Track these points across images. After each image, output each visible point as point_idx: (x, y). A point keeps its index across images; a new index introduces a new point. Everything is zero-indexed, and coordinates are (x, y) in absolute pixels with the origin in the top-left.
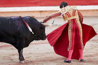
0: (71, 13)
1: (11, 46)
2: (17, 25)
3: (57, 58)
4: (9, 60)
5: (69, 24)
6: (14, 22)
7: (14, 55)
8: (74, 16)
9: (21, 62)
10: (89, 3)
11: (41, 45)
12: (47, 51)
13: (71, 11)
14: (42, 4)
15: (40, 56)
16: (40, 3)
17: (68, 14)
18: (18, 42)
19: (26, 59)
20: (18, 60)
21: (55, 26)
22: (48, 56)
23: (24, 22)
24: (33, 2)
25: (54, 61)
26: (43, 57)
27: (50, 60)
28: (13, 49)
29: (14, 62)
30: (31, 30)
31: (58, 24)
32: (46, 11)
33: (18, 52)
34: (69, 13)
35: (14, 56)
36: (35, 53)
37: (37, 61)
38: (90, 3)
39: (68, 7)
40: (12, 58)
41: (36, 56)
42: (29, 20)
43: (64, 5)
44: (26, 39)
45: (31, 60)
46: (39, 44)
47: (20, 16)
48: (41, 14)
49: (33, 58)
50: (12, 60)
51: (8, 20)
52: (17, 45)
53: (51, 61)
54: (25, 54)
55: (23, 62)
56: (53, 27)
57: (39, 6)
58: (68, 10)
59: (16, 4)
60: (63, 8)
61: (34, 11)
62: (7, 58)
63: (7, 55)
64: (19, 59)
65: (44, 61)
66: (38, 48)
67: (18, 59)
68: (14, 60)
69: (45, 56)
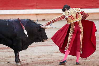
0: (74, 16)
1: (7, 48)
2: (15, 27)
3: (52, 60)
4: (5, 63)
5: (71, 27)
6: (11, 24)
7: (10, 57)
8: (77, 19)
9: (17, 64)
10: (84, 6)
11: (37, 47)
12: (43, 53)
13: (75, 14)
14: (38, 7)
15: (36, 58)
16: (37, 6)
17: (71, 17)
18: (14, 44)
19: (22, 62)
20: (15, 63)
21: (51, 29)
22: (43, 58)
23: (21, 25)
24: (30, 5)
25: (49, 63)
26: (39, 59)
27: (45, 63)
28: (9, 51)
29: (11, 64)
30: (26, 33)
31: (54, 27)
32: (42, 14)
33: (15, 54)
34: (73, 16)
35: (10, 59)
36: (31, 55)
37: (33, 64)
38: (86, 6)
39: (71, 10)
40: (8, 60)
41: (32, 58)
42: (26, 22)
43: (67, 8)
44: (23, 42)
45: (27, 62)
46: (35, 46)
47: (18, 19)
48: (37, 16)
49: (29, 60)
50: (8, 62)
51: (5, 22)
52: (14, 47)
53: (47, 63)
54: (21, 56)
55: (19, 64)
56: (49, 30)
57: (36, 9)
58: (71, 13)
59: (12, 7)
60: (66, 11)
61: (30, 14)
62: (4, 60)
63: (3, 58)
64: (16, 61)
65: (40, 63)
66: (34, 51)
67: (14, 61)
68: (10, 63)
69: (40, 58)
